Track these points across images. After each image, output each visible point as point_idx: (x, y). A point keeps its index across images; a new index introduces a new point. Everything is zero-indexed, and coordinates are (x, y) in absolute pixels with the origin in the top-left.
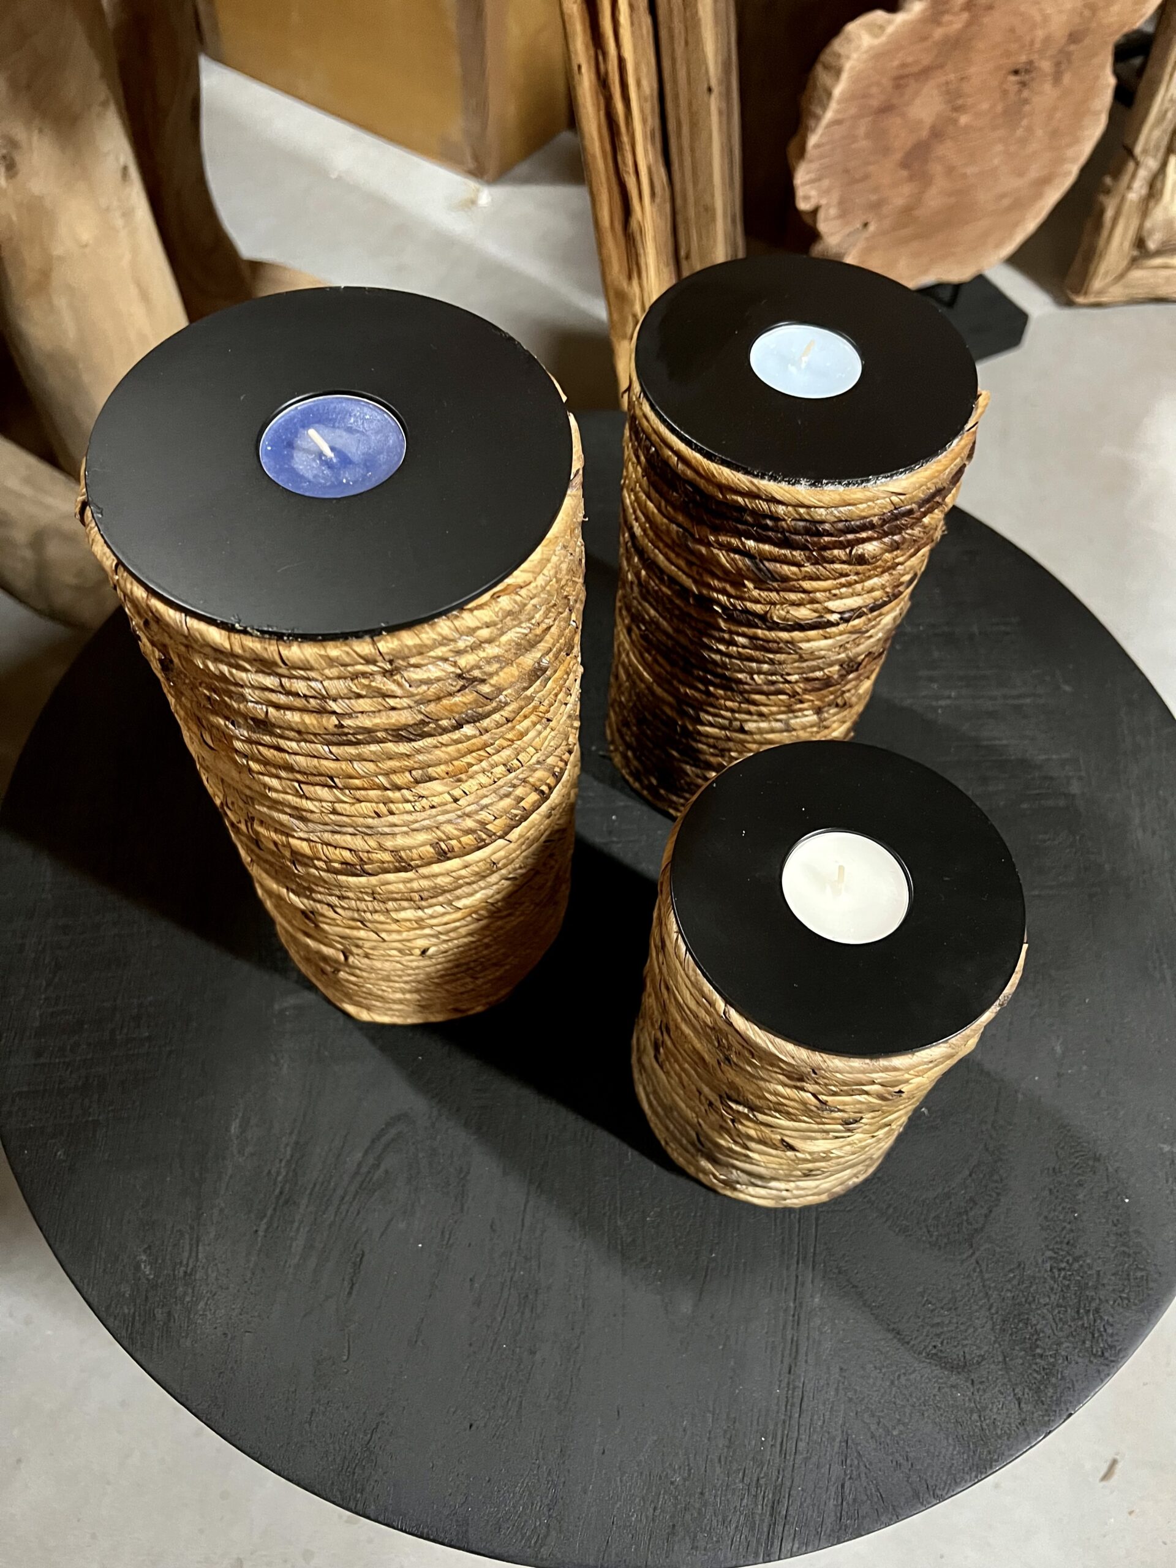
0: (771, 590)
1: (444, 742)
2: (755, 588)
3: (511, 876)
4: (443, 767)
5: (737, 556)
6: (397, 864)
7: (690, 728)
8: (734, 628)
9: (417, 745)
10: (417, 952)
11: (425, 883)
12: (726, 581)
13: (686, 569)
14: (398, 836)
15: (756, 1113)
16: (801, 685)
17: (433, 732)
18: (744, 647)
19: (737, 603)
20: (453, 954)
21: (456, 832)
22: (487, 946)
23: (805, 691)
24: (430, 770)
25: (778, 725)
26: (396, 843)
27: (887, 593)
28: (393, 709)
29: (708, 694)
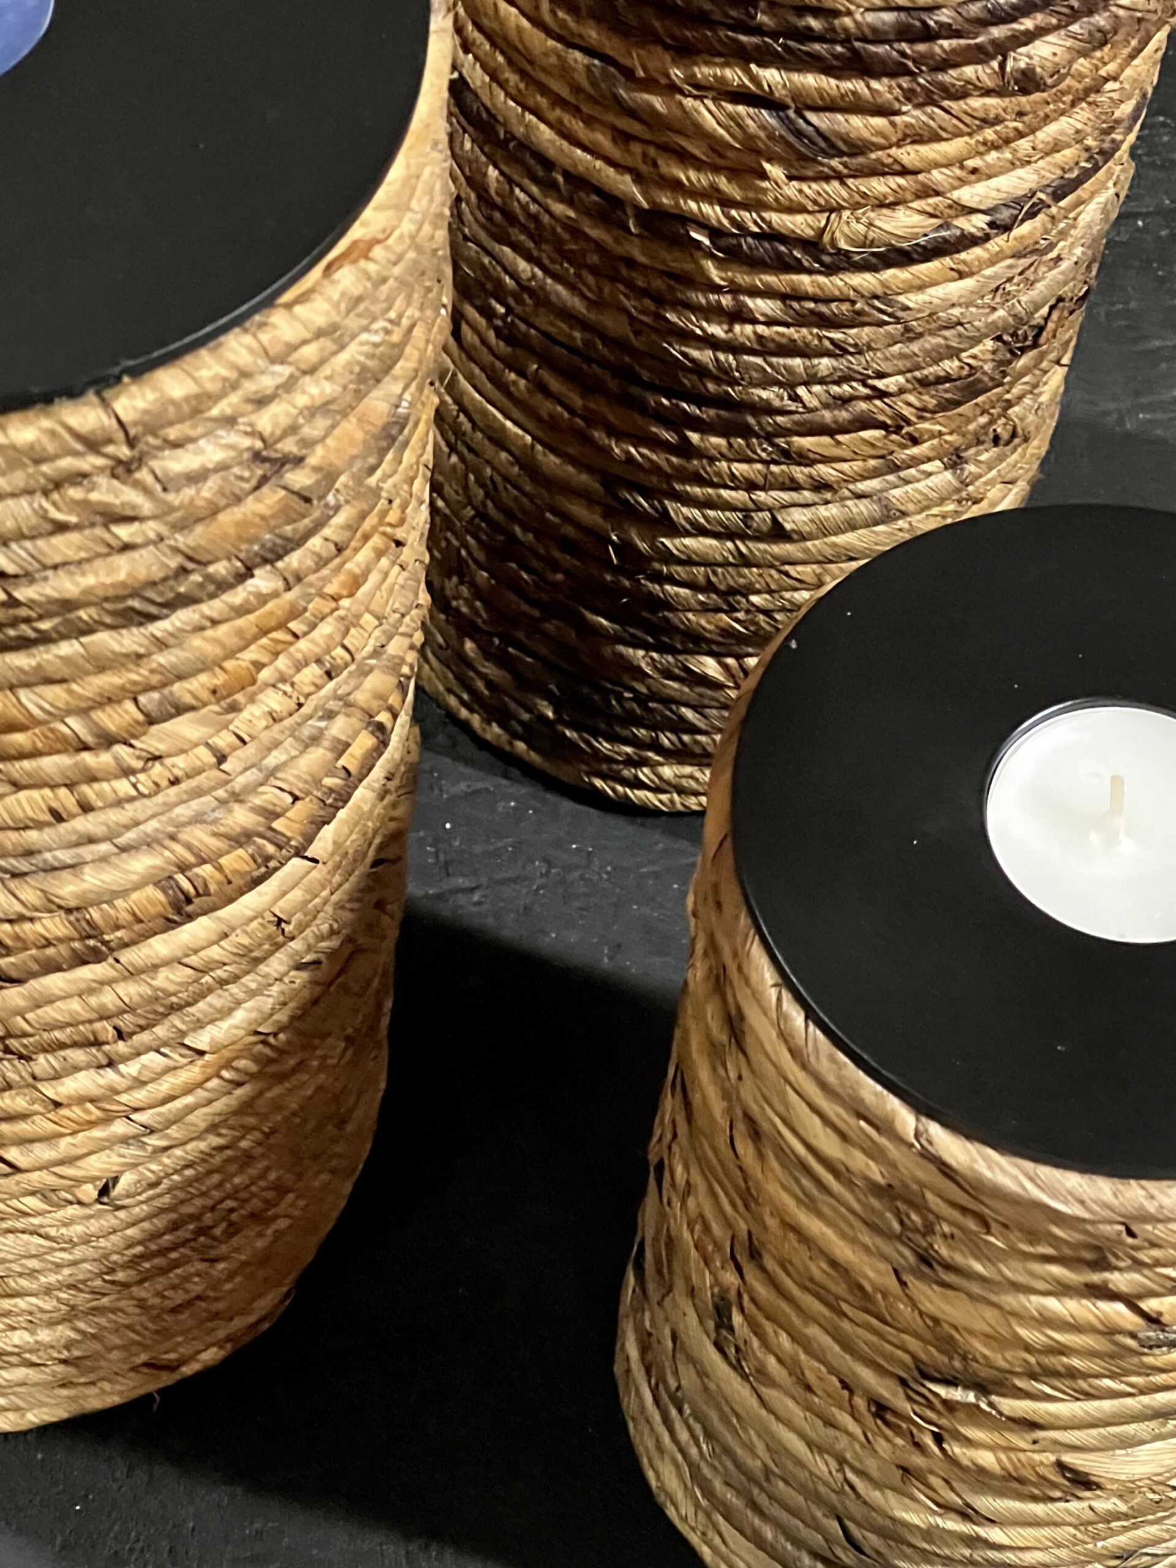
0: (827, 179)
1: (215, 615)
2: (790, 178)
3: (308, 958)
4: (203, 678)
5: (741, 108)
6: (76, 945)
7: (643, 546)
8: (743, 279)
9: (158, 628)
10: (90, 1192)
11: (130, 991)
12: (716, 169)
13: (615, 153)
14: (87, 869)
15: (994, 1398)
16: (911, 398)
17: (197, 593)
18: (770, 322)
19: (747, 218)
20: (169, 1191)
21: (215, 843)
22: (247, 1158)
23: (922, 412)
24: (177, 687)
25: (863, 508)
26: (86, 886)
27: (1088, 149)
28: (127, 547)
29: (686, 450)
